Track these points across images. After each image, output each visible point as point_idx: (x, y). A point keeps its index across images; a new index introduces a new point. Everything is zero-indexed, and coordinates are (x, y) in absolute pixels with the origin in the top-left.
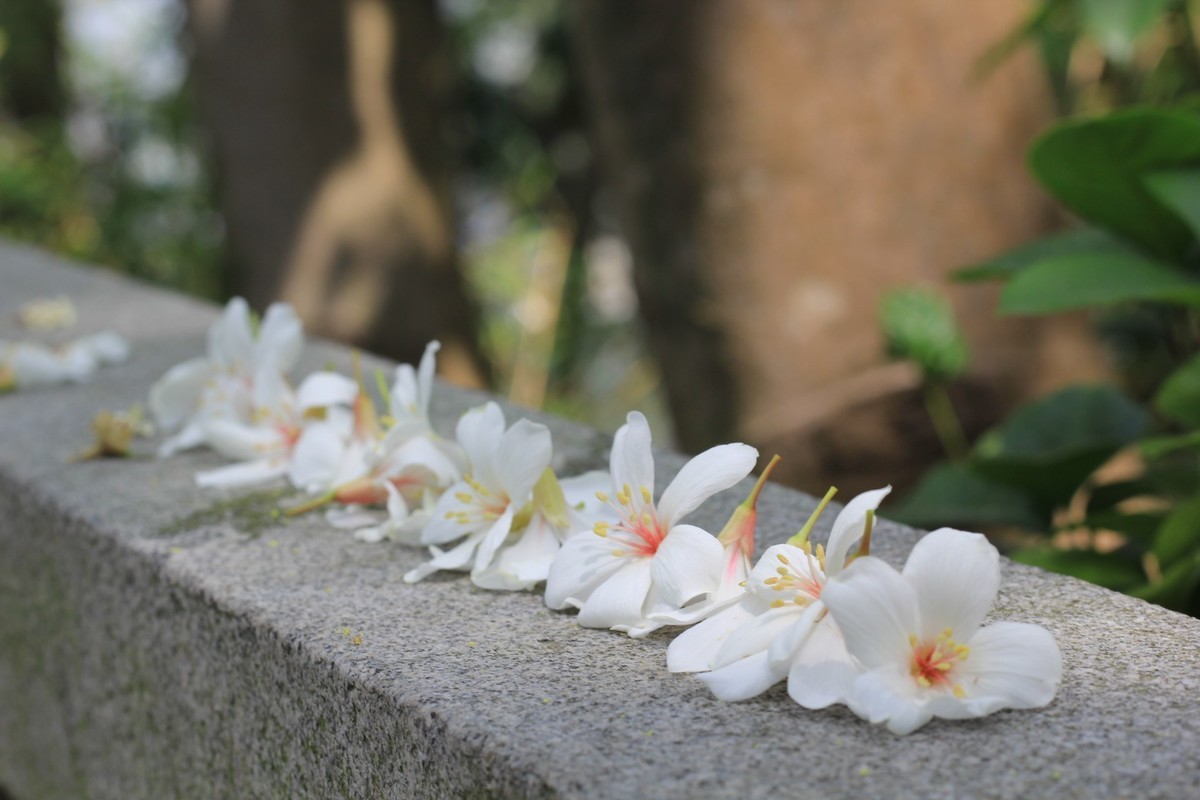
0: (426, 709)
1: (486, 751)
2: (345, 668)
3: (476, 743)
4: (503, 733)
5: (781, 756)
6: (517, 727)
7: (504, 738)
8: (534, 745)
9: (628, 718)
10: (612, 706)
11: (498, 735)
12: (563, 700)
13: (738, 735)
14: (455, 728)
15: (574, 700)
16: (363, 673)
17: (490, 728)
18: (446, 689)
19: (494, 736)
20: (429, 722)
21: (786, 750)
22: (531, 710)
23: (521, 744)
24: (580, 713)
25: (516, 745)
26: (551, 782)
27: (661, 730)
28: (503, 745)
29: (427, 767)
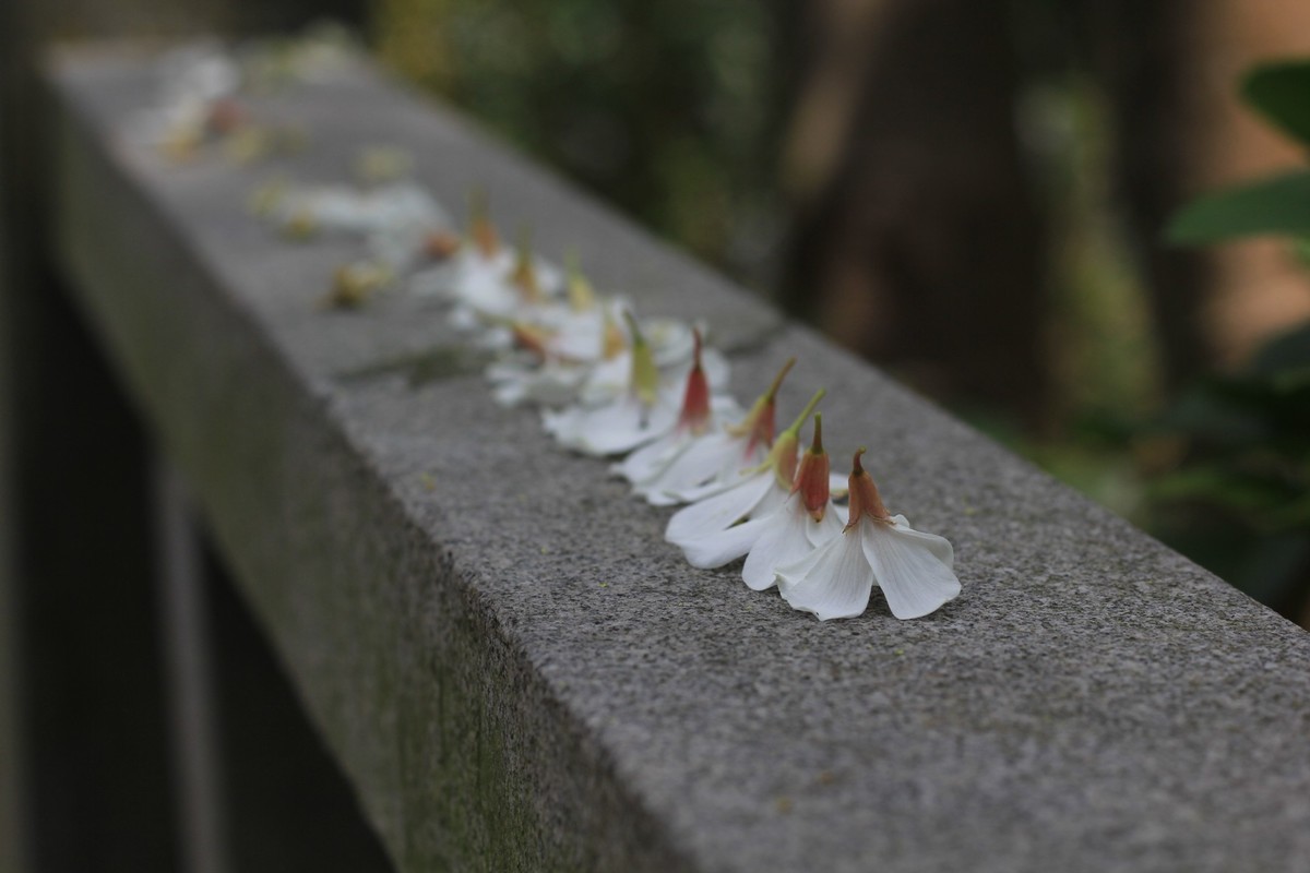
0: (447, 548)
1: (470, 587)
2: (409, 509)
3: (466, 579)
4: (489, 574)
5: (694, 614)
6: (503, 571)
7: (486, 577)
8: (506, 586)
9: (598, 571)
10: (594, 561)
11: (484, 575)
12: (558, 552)
13: (674, 594)
14: (458, 566)
15: (567, 552)
16: (418, 514)
17: (483, 569)
18: (471, 534)
19: (480, 574)
20: (446, 559)
21: (701, 610)
22: (526, 557)
23: (495, 584)
24: (563, 563)
25: (492, 585)
26: (499, 617)
27: (615, 584)
28: (483, 583)
29: (443, 596)
